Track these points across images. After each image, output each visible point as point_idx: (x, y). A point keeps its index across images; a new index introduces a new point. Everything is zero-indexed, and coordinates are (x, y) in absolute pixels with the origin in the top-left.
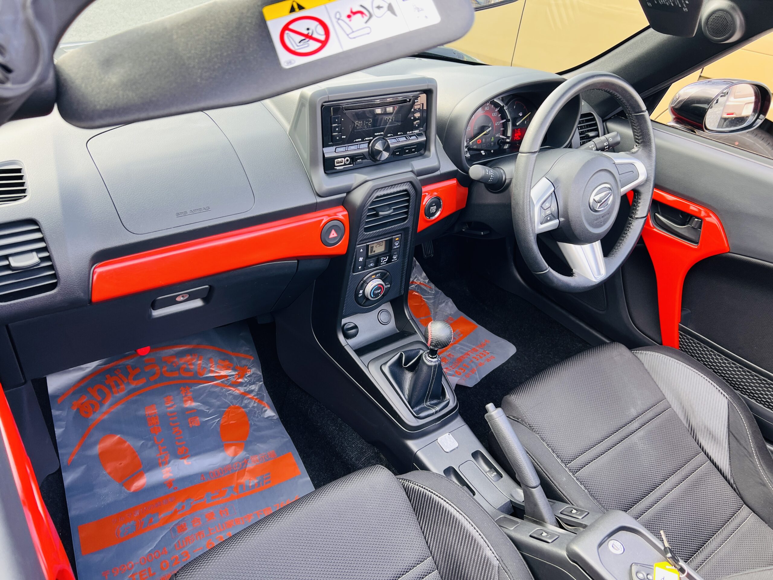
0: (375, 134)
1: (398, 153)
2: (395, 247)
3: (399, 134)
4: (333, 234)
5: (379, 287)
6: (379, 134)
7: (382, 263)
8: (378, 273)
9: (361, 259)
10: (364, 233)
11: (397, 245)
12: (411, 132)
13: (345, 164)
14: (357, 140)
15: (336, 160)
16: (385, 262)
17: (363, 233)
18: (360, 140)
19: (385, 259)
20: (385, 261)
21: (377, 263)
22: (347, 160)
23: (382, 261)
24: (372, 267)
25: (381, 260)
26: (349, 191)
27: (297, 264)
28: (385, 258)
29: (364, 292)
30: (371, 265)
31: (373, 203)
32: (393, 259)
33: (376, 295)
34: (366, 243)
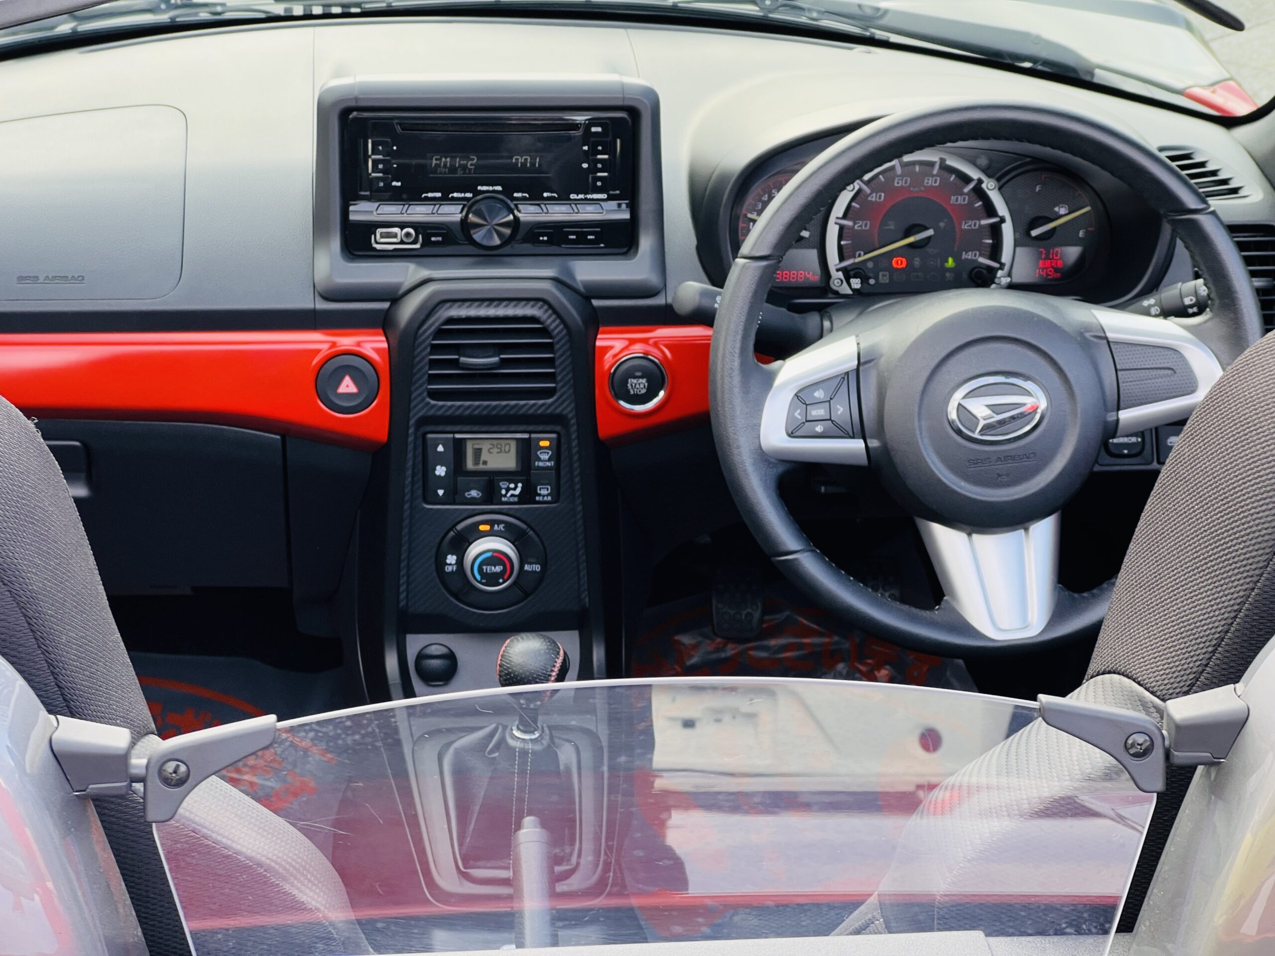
0: (479, 188)
1: (545, 238)
2: (541, 464)
3: (545, 195)
4: (348, 386)
5: (497, 557)
6: (491, 188)
7: (505, 496)
8: (499, 522)
9: (441, 471)
10: (428, 400)
11: (544, 459)
12: (581, 196)
13: (402, 242)
14: (430, 195)
15: (379, 231)
16: (512, 495)
17: (423, 399)
18: (439, 195)
19: (515, 489)
20: (511, 492)
21: (491, 495)
22: (408, 235)
23: (503, 492)
24: (473, 501)
25: (501, 489)
26: (395, 297)
27: (280, 444)
28: (512, 486)
29: (460, 562)
30: (474, 493)
31: (440, 333)
32: (540, 495)
33: (492, 579)
34: (454, 433)
